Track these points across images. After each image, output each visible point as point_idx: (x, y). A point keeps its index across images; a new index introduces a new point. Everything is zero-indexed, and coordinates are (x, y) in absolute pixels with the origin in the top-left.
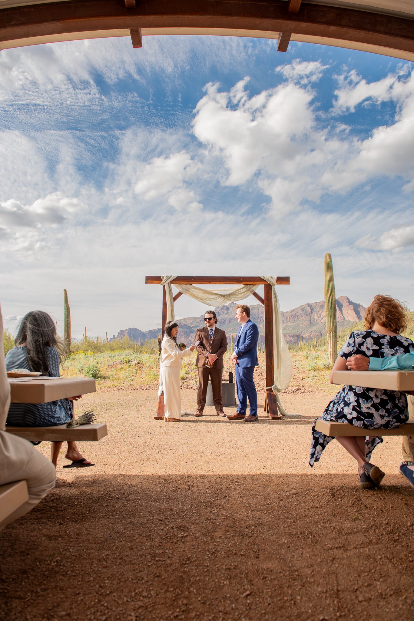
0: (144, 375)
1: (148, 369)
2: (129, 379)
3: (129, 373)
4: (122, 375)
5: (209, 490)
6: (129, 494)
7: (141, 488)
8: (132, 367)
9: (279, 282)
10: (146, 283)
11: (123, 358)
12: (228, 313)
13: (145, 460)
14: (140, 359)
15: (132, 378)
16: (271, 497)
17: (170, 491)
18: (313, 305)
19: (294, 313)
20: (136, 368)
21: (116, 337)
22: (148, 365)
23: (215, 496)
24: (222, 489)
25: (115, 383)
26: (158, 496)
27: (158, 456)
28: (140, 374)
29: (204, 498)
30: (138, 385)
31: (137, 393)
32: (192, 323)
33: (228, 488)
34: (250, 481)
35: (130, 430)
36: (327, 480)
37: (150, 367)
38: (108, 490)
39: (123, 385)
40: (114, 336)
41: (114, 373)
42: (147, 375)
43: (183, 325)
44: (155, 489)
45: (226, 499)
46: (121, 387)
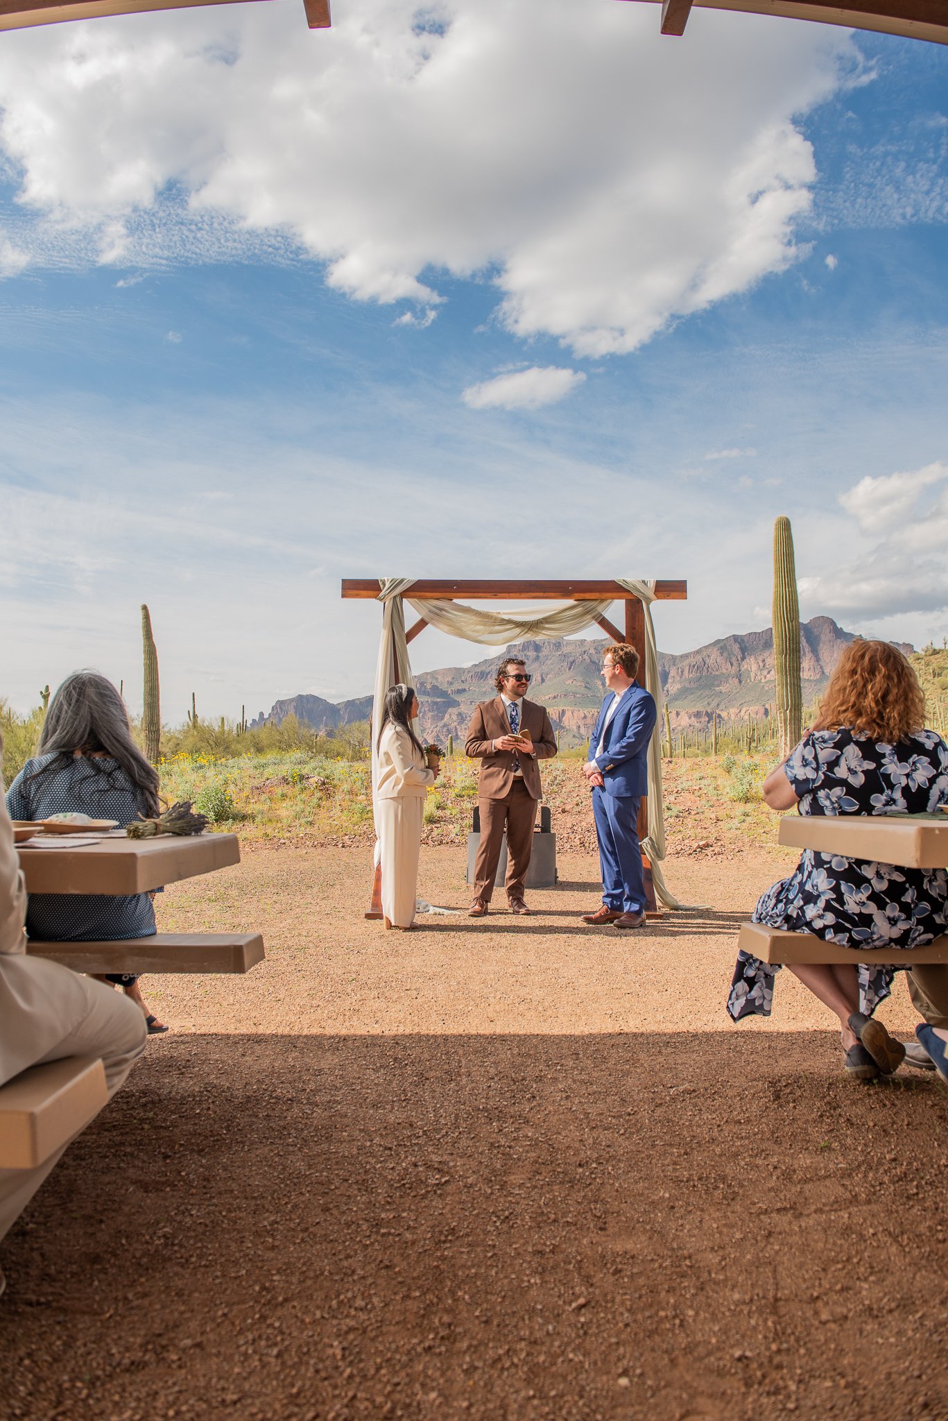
0: (336, 811)
1: (347, 797)
2: (303, 821)
3: (300, 806)
4: (285, 810)
5: (495, 1083)
6: (315, 1092)
7: (342, 1077)
8: (308, 792)
9: (661, 594)
10: (343, 596)
11: (286, 769)
12: (538, 657)
13: (347, 1014)
14: (328, 772)
15: (309, 819)
16: (635, 1097)
17: (406, 1084)
18: (746, 640)
19: (699, 658)
20: (318, 794)
21: (266, 716)
22: (346, 787)
23: (508, 1095)
24: (524, 1079)
25: (269, 831)
26: (380, 1095)
27: (376, 1005)
28: (329, 810)
29: (484, 1100)
30: (323, 836)
31: (321, 854)
32: (451, 683)
33: (539, 1079)
34: (589, 1062)
35: (311, 945)
36: (765, 1062)
37: (351, 792)
38: (267, 1081)
39: (288, 835)
40: (262, 714)
41: (266, 807)
42: (345, 812)
43: (429, 686)
44: (373, 1080)
45: (535, 1103)
46: (282, 841)
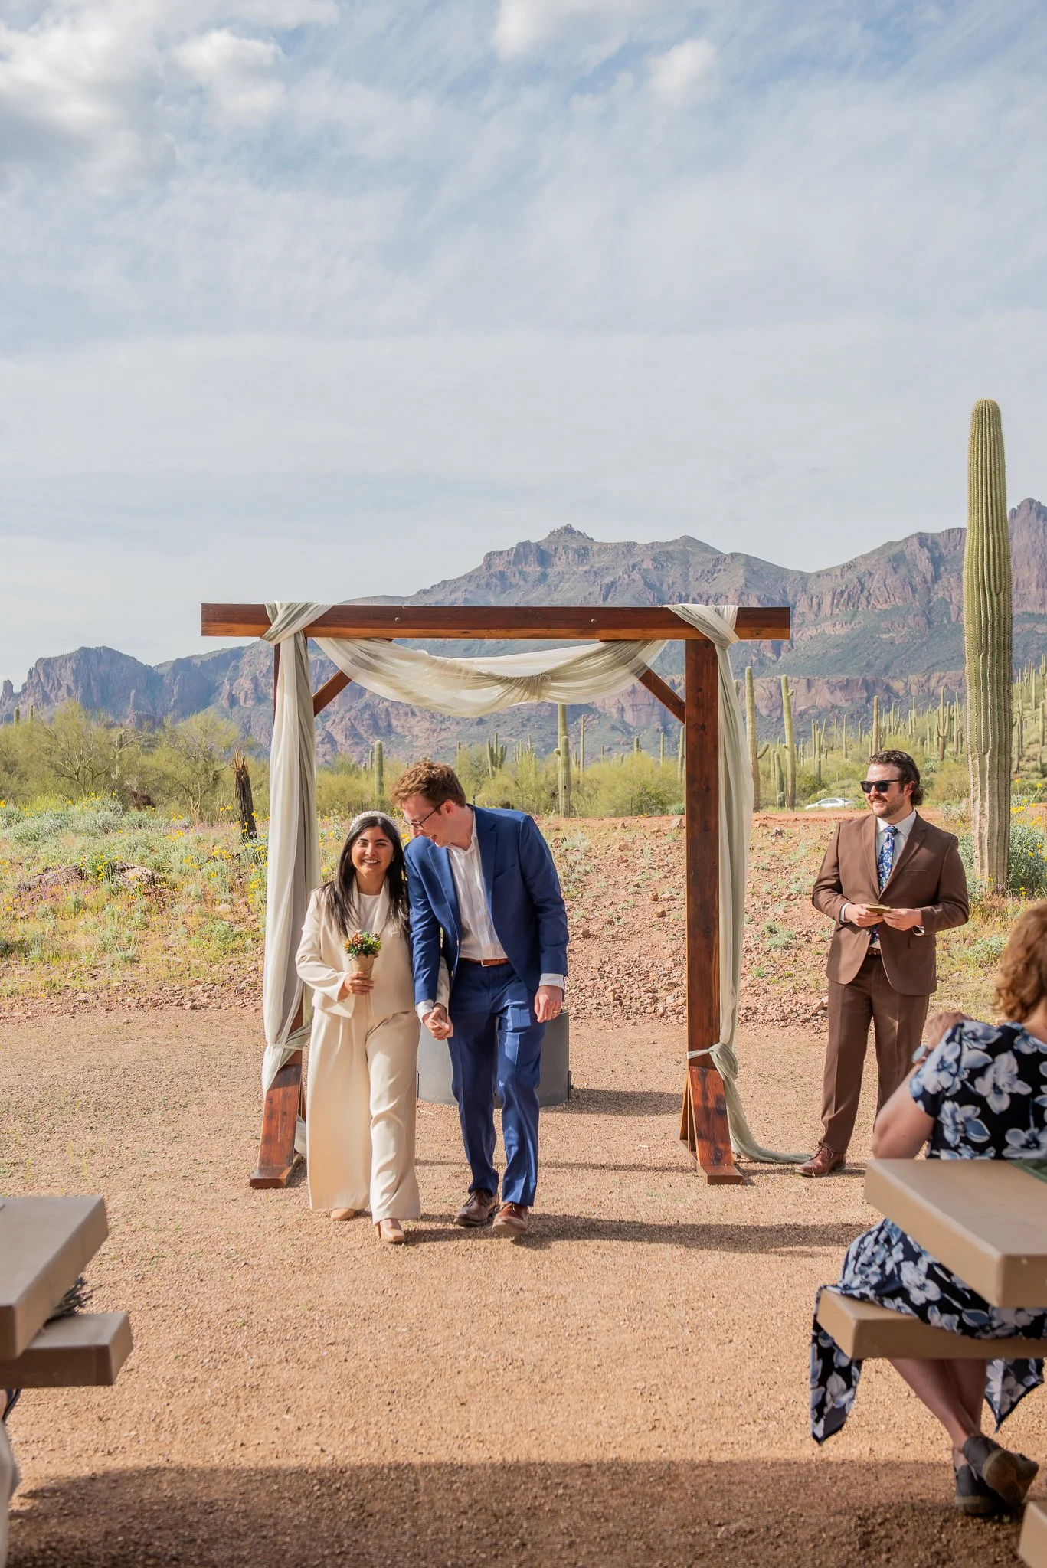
0: (177, 937)
1: (197, 907)
2: (118, 956)
3: (112, 927)
4: (83, 935)
5: (469, 1520)
6: (211, 1541)
7: (246, 1515)
8: (124, 897)
14: (159, 856)
15: (130, 953)
16: (668, 1543)
17: (341, 1525)
20: (143, 903)
21: (18, 693)
22: (193, 887)
23: (487, 1541)
24: (510, 1513)
26: (303, 1546)
28: (165, 935)
29: (452, 1552)
30: (155, 986)
31: (154, 1025)
33: (532, 1513)
34: (606, 1480)
37: (202, 898)
39: (92, 983)
40: (9, 685)
41: (47, 928)
44: (292, 1519)
45: (524, 1555)
46: (82, 996)
